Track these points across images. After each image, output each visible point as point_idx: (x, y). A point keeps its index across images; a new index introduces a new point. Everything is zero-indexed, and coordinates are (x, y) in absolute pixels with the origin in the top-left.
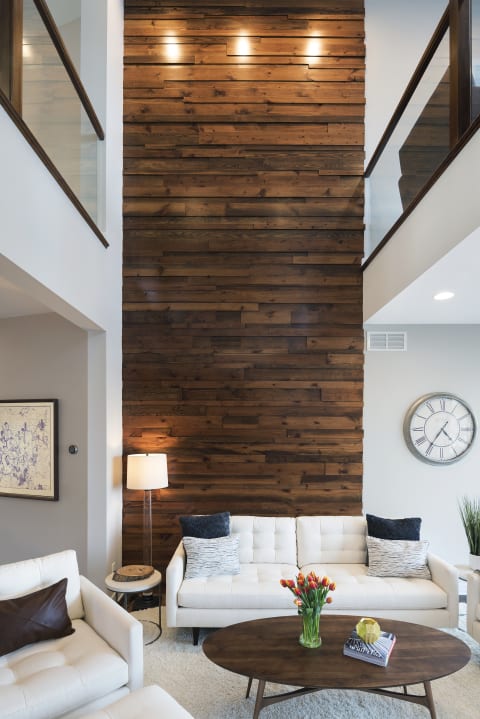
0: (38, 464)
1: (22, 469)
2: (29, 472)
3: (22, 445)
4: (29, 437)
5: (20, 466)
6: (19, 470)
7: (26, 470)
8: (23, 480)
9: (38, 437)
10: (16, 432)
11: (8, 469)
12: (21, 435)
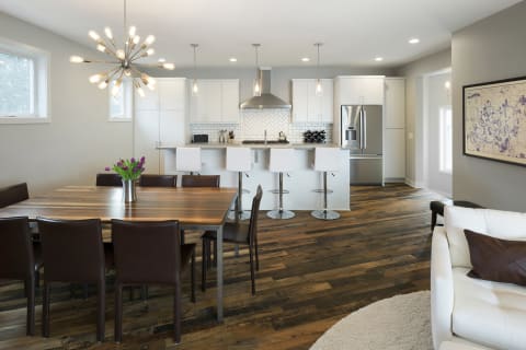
0: (519, 135)
1: (504, 139)
2: (511, 141)
3: (503, 118)
4: (510, 111)
5: (501, 136)
6: (500, 140)
7: (507, 140)
8: (504, 148)
9: (520, 111)
10: (497, 108)
11: (491, 138)
12: (502, 109)
